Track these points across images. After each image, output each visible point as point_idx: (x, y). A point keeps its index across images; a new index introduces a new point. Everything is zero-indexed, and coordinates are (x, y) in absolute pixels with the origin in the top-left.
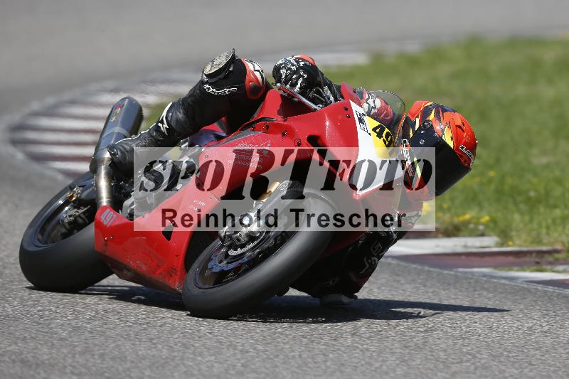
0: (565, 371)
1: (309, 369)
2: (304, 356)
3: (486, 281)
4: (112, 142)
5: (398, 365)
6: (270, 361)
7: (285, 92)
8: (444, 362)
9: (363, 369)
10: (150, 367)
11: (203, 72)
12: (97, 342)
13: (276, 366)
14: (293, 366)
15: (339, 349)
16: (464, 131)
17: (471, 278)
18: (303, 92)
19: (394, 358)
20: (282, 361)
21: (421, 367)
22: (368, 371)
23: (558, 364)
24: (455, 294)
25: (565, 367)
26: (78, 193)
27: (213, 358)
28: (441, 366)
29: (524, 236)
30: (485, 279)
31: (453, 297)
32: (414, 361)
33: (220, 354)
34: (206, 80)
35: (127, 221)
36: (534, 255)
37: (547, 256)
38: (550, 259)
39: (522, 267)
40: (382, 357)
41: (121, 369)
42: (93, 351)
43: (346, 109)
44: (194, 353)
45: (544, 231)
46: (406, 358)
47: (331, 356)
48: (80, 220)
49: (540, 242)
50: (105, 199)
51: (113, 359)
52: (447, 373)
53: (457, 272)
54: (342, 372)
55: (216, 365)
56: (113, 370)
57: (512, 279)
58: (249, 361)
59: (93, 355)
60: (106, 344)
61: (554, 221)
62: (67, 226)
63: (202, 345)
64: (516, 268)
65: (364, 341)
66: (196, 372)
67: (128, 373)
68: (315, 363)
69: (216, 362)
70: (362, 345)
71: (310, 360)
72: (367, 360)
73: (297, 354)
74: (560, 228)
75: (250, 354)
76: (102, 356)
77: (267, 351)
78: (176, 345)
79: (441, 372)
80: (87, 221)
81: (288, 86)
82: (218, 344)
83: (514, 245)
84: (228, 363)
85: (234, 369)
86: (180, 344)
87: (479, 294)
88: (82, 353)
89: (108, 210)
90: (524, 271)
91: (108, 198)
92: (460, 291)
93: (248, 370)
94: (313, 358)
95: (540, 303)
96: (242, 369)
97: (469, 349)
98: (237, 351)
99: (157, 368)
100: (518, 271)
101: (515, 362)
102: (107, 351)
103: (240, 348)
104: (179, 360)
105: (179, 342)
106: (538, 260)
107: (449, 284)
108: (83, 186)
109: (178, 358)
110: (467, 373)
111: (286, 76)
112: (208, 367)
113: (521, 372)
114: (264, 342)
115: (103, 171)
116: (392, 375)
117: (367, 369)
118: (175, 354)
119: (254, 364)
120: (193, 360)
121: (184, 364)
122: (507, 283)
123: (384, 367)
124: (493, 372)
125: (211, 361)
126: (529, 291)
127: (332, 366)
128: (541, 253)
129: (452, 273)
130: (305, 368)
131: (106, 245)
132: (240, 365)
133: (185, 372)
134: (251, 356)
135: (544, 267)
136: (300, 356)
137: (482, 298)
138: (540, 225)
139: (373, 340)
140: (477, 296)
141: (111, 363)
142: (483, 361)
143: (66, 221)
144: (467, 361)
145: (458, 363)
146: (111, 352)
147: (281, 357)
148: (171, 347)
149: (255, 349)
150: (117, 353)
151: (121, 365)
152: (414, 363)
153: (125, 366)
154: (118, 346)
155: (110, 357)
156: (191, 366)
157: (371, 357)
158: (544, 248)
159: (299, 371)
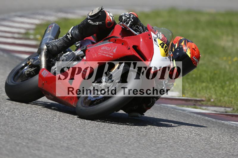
0: (204, 151)
1: (98, 141)
2: (96, 135)
3: (173, 111)
4: (48, 42)
5: (135, 142)
6: (82, 135)
7: (123, 26)
8: (154, 143)
9: (121, 142)
10: (31, 133)
11: (88, 15)
12: (10, 121)
13: (85, 138)
14: (92, 138)
15: (111, 133)
16: (195, 51)
17: (167, 109)
18: (131, 26)
19: (133, 139)
20: (87, 136)
21: (144, 144)
22: (123, 144)
23: (202, 148)
24: (160, 115)
25: (204, 149)
26: (32, 62)
27: (58, 132)
28: (153, 144)
29: (189, 93)
30: (172, 109)
31: (159, 115)
32: (142, 141)
33: (61, 131)
34: (89, 18)
35: (53, 75)
36: (193, 101)
37: (199, 102)
38: (200, 103)
39: (188, 106)
40: (129, 138)
41: (19, 133)
42: (8, 125)
43: (149, 35)
44: (50, 129)
45: (198, 92)
46: (139, 140)
47: (107, 136)
48: (32, 73)
49: (196, 96)
50: (43, 66)
51: (16, 129)
52: (155, 147)
53: (161, 105)
54: (112, 143)
55: (59, 135)
56: (16, 133)
57: (184, 110)
58: (73, 135)
59: (8, 126)
60: (14, 122)
61: (202, 88)
62: (26, 75)
63: (54, 127)
64: (185, 106)
65: (121, 131)
66: (50, 137)
67: (22, 135)
68: (101, 138)
69: (59, 134)
70: (121, 132)
71: (99, 137)
72: (123, 139)
73: (93, 134)
74: (205, 91)
75: (74, 132)
76: (12, 127)
77: (81, 131)
78: (43, 125)
79: (153, 146)
80: (35, 74)
81: (125, 24)
82: (60, 127)
83: (185, 96)
84: (64, 135)
85: (67, 138)
86: (44, 125)
87: (170, 116)
88: (4, 125)
89: (45, 70)
90: (189, 107)
91: (45, 65)
92: (162, 113)
93: (72, 139)
94: (100, 136)
95: (195, 122)
96: (70, 138)
97: (165, 138)
98: (68, 130)
99: (35, 134)
100: (186, 107)
101: (184, 145)
102: (14, 125)
103: (70, 129)
104: (44, 132)
105: (44, 124)
106: (194, 103)
107: (158, 110)
108: (34, 59)
109: (44, 131)
110: (164, 148)
111: (125, 19)
112: (56, 136)
113: (186, 150)
114: (80, 127)
115: (43, 54)
116: (132, 146)
117: (122, 143)
118: (42, 129)
119: (75, 136)
120: (50, 132)
121: (46, 134)
122: (182, 112)
123: (129, 143)
124: (174, 148)
125: (57, 133)
126: (190, 116)
127: (108, 140)
128: (196, 101)
129: (159, 106)
130: (96, 140)
131: (43, 85)
132: (69, 136)
133: (46, 137)
134: (74, 133)
135: (197, 107)
136: (95, 135)
137: (171, 117)
138: (197, 89)
139: (125, 131)
140: (169, 116)
141: (15, 130)
142: (170, 144)
143: (26, 73)
144: (164, 143)
145: (160, 143)
146: (15, 126)
147: (87, 134)
148: (40, 126)
149: (75, 130)
150: (18, 126)
151: (20, 132)
152: (142, 142)
153: (21, 132)
154: (18, 124)
155: (15, 128)
156: (49, 135)
157: (124, 138)
158: (198, 99)
159: (94, 141)
